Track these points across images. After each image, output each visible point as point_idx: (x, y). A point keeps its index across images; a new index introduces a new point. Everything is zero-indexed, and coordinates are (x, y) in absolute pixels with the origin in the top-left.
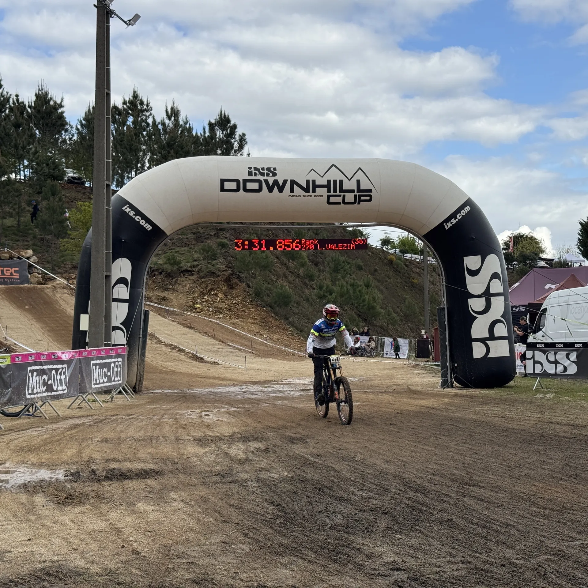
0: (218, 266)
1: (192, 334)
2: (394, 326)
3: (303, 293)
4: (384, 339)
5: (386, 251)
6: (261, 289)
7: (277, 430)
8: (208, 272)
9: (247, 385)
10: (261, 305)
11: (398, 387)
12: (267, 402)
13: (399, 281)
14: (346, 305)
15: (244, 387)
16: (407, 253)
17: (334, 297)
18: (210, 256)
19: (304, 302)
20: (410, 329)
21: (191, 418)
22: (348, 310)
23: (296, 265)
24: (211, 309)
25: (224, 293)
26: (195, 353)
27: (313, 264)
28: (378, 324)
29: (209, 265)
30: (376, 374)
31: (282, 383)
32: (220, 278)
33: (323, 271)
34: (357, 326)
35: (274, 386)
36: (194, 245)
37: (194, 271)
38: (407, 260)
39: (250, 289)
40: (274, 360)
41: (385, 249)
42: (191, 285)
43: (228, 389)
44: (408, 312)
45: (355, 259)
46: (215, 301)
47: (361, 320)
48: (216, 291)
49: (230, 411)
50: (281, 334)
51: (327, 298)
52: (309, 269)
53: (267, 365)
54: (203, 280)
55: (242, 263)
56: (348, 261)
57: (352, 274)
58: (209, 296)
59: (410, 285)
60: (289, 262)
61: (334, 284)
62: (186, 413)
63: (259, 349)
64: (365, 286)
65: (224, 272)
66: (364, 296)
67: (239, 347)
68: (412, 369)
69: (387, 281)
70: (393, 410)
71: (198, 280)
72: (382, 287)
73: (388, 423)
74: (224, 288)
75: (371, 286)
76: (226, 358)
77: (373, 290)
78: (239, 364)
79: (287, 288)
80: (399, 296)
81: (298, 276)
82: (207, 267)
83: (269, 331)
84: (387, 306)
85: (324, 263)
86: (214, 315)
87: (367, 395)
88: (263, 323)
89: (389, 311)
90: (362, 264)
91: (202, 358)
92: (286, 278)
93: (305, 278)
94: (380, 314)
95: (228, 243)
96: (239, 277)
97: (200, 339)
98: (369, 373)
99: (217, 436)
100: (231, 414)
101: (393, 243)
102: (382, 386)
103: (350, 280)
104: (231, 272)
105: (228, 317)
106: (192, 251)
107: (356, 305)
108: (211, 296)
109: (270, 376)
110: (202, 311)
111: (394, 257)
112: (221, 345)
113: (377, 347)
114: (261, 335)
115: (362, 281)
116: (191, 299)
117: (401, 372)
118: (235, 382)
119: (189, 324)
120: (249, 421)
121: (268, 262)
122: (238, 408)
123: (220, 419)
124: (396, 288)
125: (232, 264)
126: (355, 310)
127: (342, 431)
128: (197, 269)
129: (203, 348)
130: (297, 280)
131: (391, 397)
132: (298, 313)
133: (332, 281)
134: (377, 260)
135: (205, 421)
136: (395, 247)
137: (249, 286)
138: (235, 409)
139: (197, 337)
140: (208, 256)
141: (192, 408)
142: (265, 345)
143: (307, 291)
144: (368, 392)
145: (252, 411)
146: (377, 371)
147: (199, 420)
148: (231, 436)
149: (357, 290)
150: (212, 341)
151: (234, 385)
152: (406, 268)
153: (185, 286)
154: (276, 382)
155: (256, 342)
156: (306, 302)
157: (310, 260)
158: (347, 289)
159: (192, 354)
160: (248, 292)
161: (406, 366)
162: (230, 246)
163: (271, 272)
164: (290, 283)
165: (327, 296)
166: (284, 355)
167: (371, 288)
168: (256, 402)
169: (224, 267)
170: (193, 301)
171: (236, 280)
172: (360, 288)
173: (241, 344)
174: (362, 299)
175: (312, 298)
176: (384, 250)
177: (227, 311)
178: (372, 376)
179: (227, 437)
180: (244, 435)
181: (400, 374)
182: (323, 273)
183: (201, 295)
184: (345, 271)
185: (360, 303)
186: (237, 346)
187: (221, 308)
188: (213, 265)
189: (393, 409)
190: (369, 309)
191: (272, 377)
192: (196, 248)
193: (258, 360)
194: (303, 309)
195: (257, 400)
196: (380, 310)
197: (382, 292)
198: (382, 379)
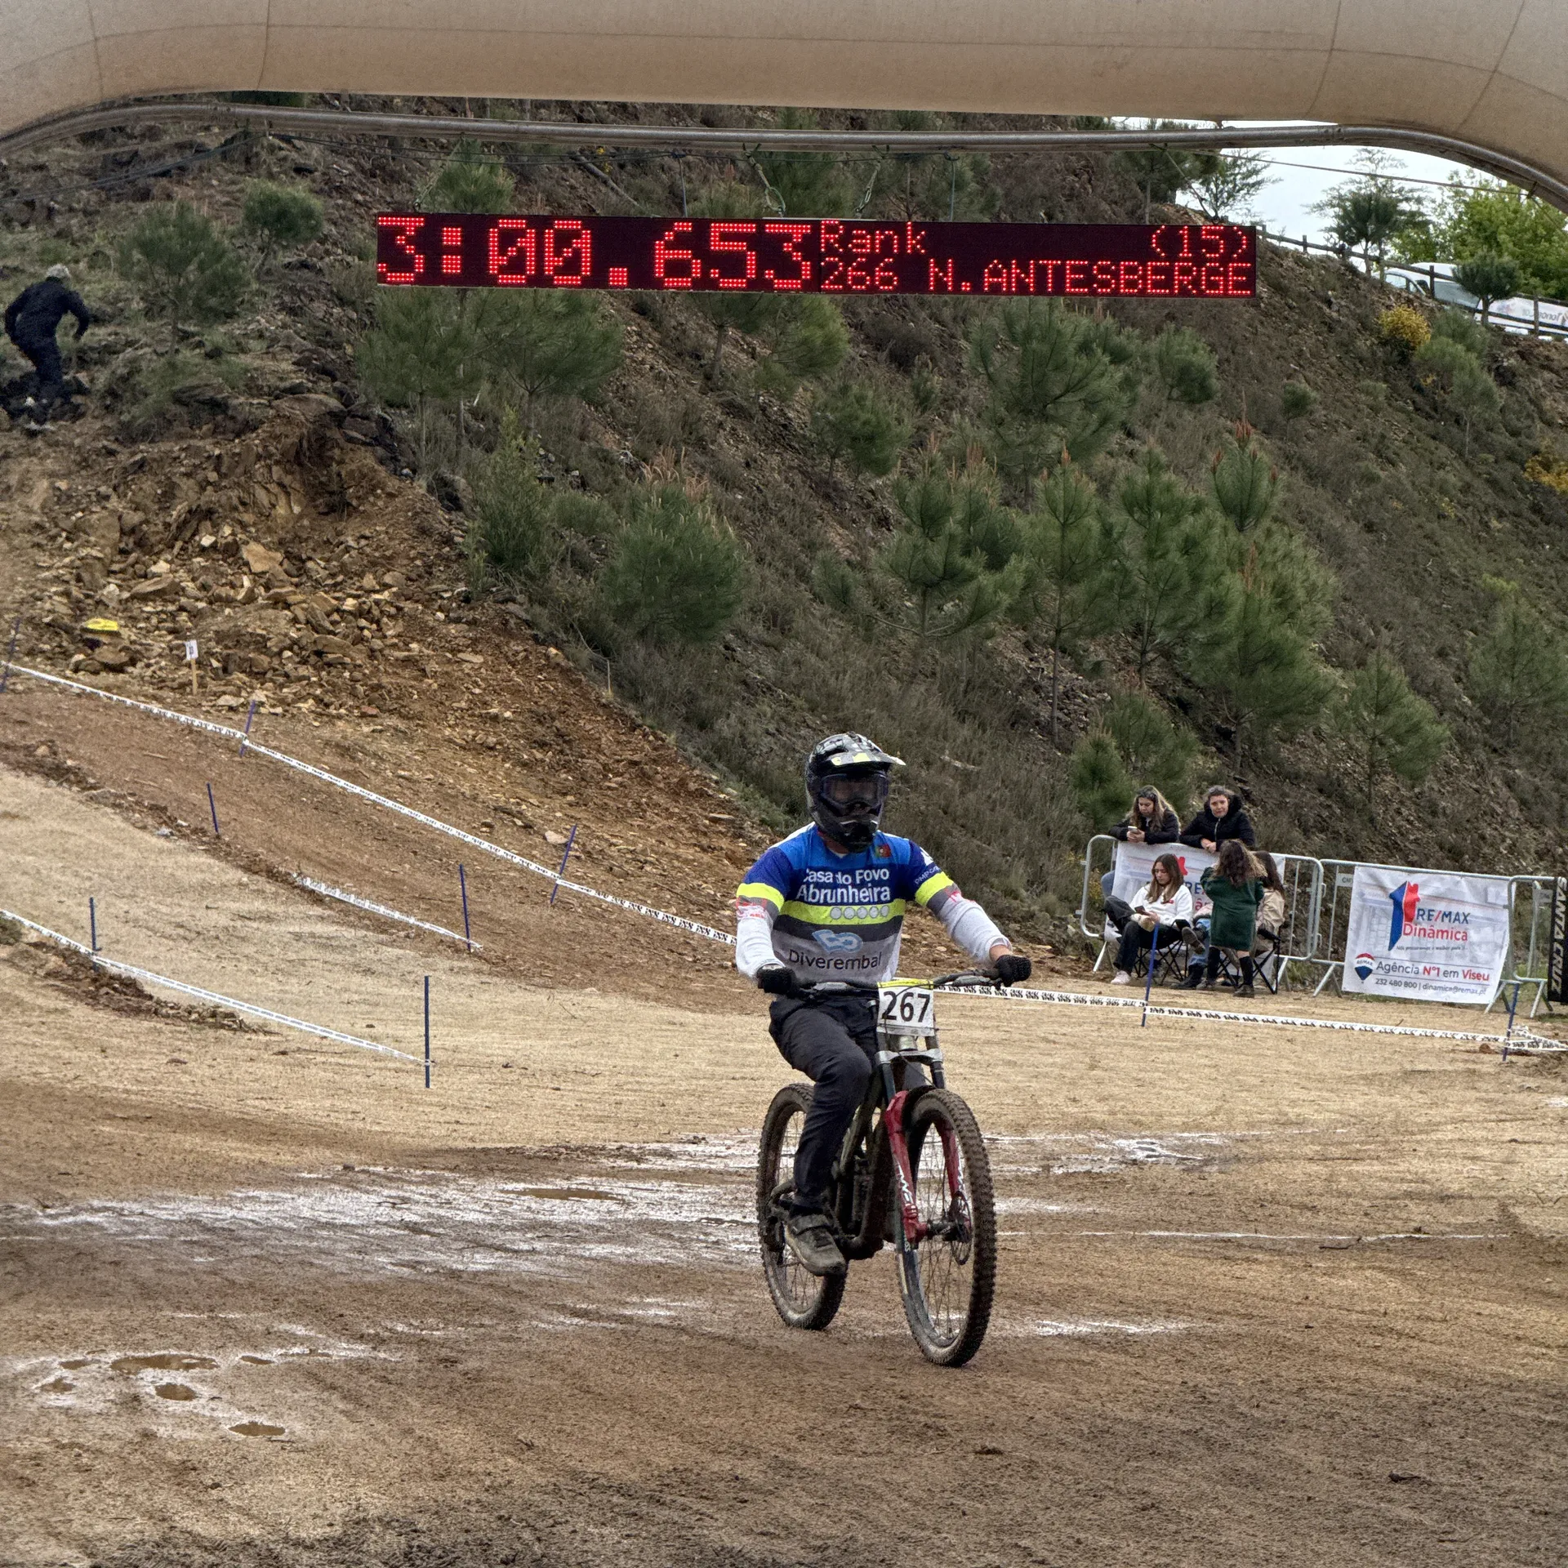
0: (245, 360)
1: (65, 816)
2: (1416, 778)
3: (811, 547)
4: (1350, 870)
5: (1366, 278)
6: (532, 523)
7: (644, 1508)
8: (177, 399)
9: (433, 1181)
10: (529, 624)
11: (1440, 1209)
12: (569, 1302)
13: (1452, 479)
14: (1093, 635)
15: (415, 1192)
16: (1503, 294)
17: (1020, 580)
18: (193, 292)
19: (818, 610)
20: (1523, 803)
21: (66, 1411)
22: (1108, 666)
23: (764, 361)
24: (192, 649)
25: (281, 542)
26: (83, 950)
27: (883, 356)
28: (1305, 764)
29: (187, 355)
30: (1292, 1113)
31: (669, 1164)
32: (255, 440)
33: (949, 402)
34: (1167, 776)
35: (618, 1188)
36: (86, 213)
37: (81, 390)
38: (1509, 339)
39: (457, 516)
40: (613, 1003)
41: (1360, 265)
42: (63, 485)
43: (307, 1205)
44: (1507, 687)
45: (1158, 330)
46: (225, 591)
47: (1193, 736)
48: (227, 531)
49: (327, 1366)
50: (662, 822)
51: (973, 585)
52: (855, 389)
53: (565, 1032)
54: (144, 449)
55: (403, 346)
56: (1120, 340)
57: (1138, 429)
58: (183, 558)
59: (1524, 507)
60: (722, 338)
61: (1018, 494)
62: (32, 1373)
63: (517, 926)
64: (1227, 508)
65: (284, 404)
66: (1217, 579)
67: (382, 910)
68: (1531, 1082)
69: (1371, 479)
70: (1411, 1381)
71: (111, 453)
72: (1334, 520)
73: (1380, 1467)
74: (281, 510)
75: (1266, 506)
76: (294, 986)
77: (1277, 538)
78: (379, 1029)
79: (705, 514)
80: (1448, 577)
81: (780, 435)
82: (172, 365)
83: (582, 802)
84: (1371, 646)
85: (951, 348)
86: (213, 686)
87: (1238, 1270)
88: (543, 745)
89: (1383, 680)
90: (1205, 360)
91: (130, 986)
92: (701, 444)
93: (822, 444)
94: (1321, 697)
95: (317, 203)
96: (384, 438)
97: (119, 849)
98: (1247, 1104)
99: (249, 1543)
100: (333, 1388)
101: (1417, 222)
102: (1334, 1202)
103: (1124, 466)
104: (334, 403)
105: (307, 706)
106: (69, 251)
107: (1162, 636)
108: (199, 561)
109: (583, 1118)
110: (133, 662)
111: (1416, 319)
112: (260, 892)
113: (1301, 924)
114: (527, 827)
115: (1204, 474)
116: (57, 579)
117: (1461, 1102)
118: (352, 1158)
119: (42, 750)
120: (458, 1439)
121: (579, 340)
122: (378, 1342)
123: (263, 1420)
124: (1433, 526)
125: (338, 346)
126: (1156, 673)
127: (1070, 1521)
128: (102, 378)
129: (137, 912)
130: (775, 461)
131: (1393, 1284)
132: (779, 683)
133: (1003, 470)
134: (1308, 340)
135: (162, 1432)
136: (1428, 250)
137: (452, 502)
138: (360, 1351)
139: (98, 839)
140: (180, 292)
141: (71, 1340)
142: (554, 898)
143: (836, 537)
144: (1239, 1245)
145: (472, 1364)
146: (1297, 1094)
147: (123, 1429)
148: (339, 1543)
149: (1174, 537)
150: (198, 865)
151: (348, 1179)
152: (1501, 395)
153: (24, 487)
154: (630, 1156)
155: (490, 875)
156: (829, 610)
157: (859, 327)
158: (1107, 531)
159: (69, 954)
160: (448, 541)
161: (1489, 1063)
162: (328, 228)
163: (599, 405)
164: (725, 480)
165: (972, 577)
166: (680, 966)
167: (1266, 523)
168: (498, 1299)
169: (286, 366)
170: (76, 592)
171: (366, 459)
172: (1189, 524)
173: (394, 889)
174: (1201, 598)
175: (869, 584)
176: (1353, 270)
177: (304, 662)
178: (1266, 1133)
179: (310, 1548)
180: (425, 1541)
181: (1453, 1121)
182: (947, 422)
183: (123, 552)
184: (1090, 404)
185: (1193, 626)
186: (367, 905)
187: (261, 644)
188: (215, 354)
189: (1408, 1368)
190: (1247, 665)
191: (600, 1120)
192: (98, 240)
193: (510, 996)
194: (812, 659)
195: (507, 1291)
196: (1325, 670)
197: (1334, 550)
198: (1336, 1151)
